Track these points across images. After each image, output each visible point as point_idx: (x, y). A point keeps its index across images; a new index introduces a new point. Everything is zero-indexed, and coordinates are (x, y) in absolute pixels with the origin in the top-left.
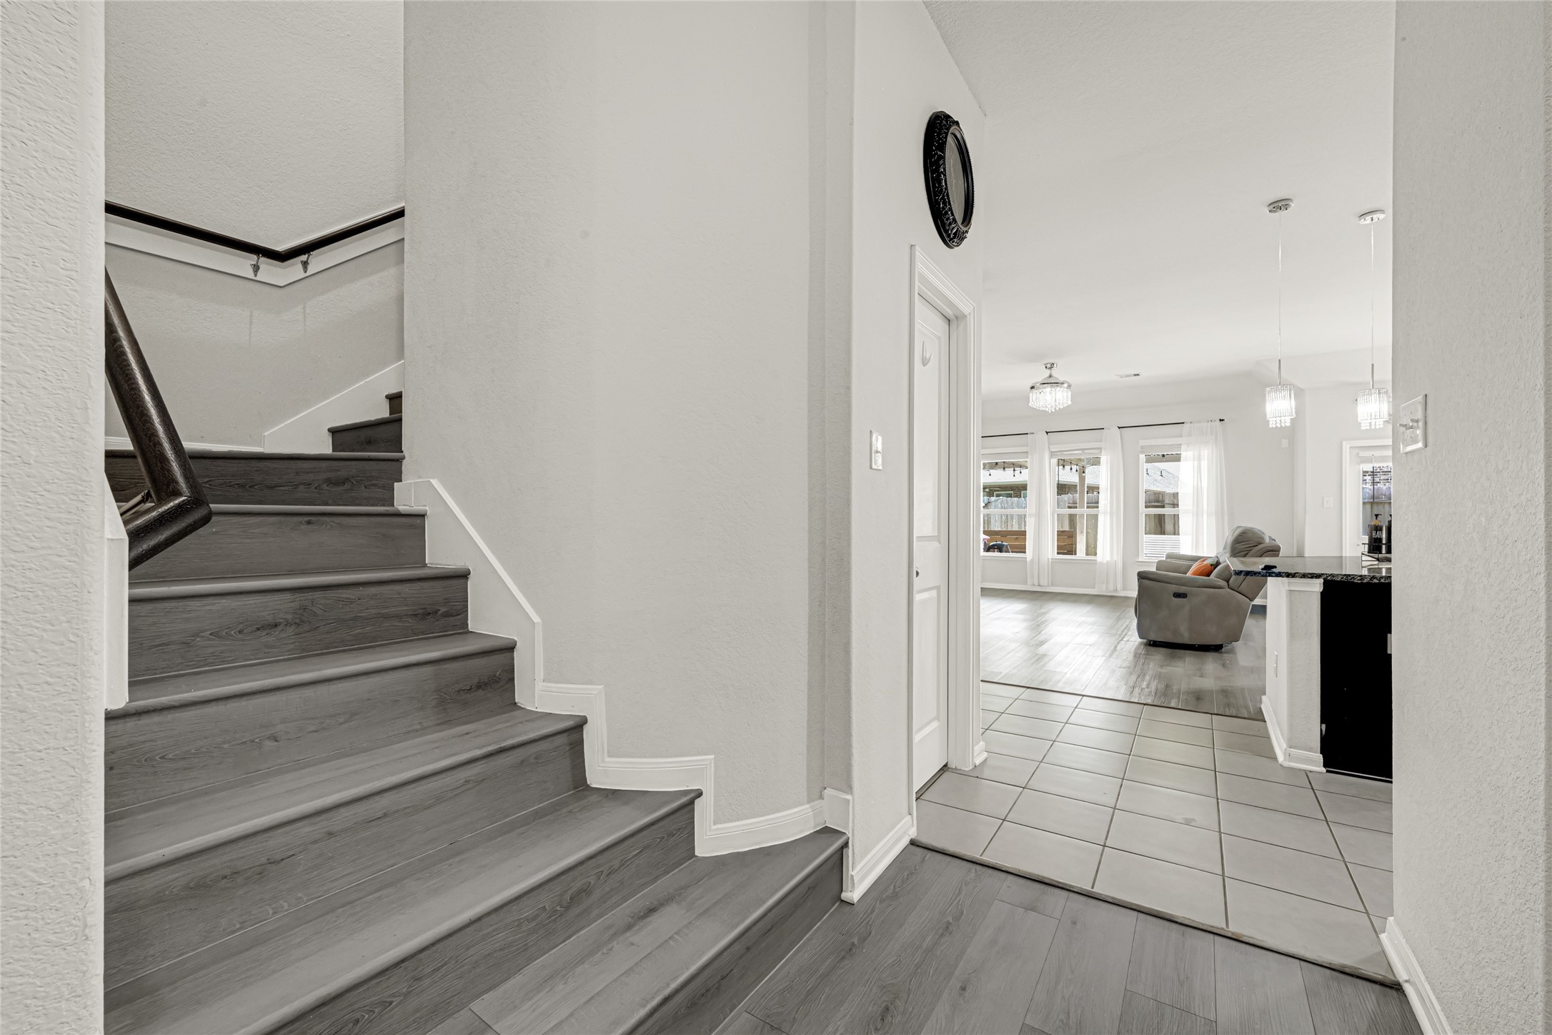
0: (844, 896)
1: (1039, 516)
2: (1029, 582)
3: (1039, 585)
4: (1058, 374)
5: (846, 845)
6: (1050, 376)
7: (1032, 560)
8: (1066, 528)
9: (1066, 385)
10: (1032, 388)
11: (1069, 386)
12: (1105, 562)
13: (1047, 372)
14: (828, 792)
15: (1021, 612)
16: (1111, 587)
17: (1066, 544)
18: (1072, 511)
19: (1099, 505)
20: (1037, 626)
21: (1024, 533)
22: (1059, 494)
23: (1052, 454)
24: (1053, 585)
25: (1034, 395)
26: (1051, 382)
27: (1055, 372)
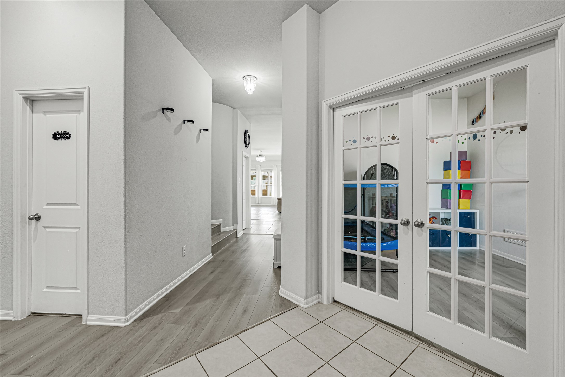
0: (237, 237)
1: (258, 186)
2: (256, 203)
3: (259, 204)
4: (263, 153)
5: (237, 231)
6: (261, 154)
7: (257, 197)
8: (265, 189)
9: (264, 156)
10: (257, 156)
11: (265, 157)
12: (273, 197)
13: (260, 153)
14: (234, 225)
15: (254, 209)
16: (275, 203)
17: (265, 192)
18: (267, 185)
19: (272, 183)
20: (258, 211)
21: (255, 190)
22: (263, 179)
23: (262, 170)
24: (262, 203)
25: (257, 158)
26: (261, 155)
27: (262, 153)
